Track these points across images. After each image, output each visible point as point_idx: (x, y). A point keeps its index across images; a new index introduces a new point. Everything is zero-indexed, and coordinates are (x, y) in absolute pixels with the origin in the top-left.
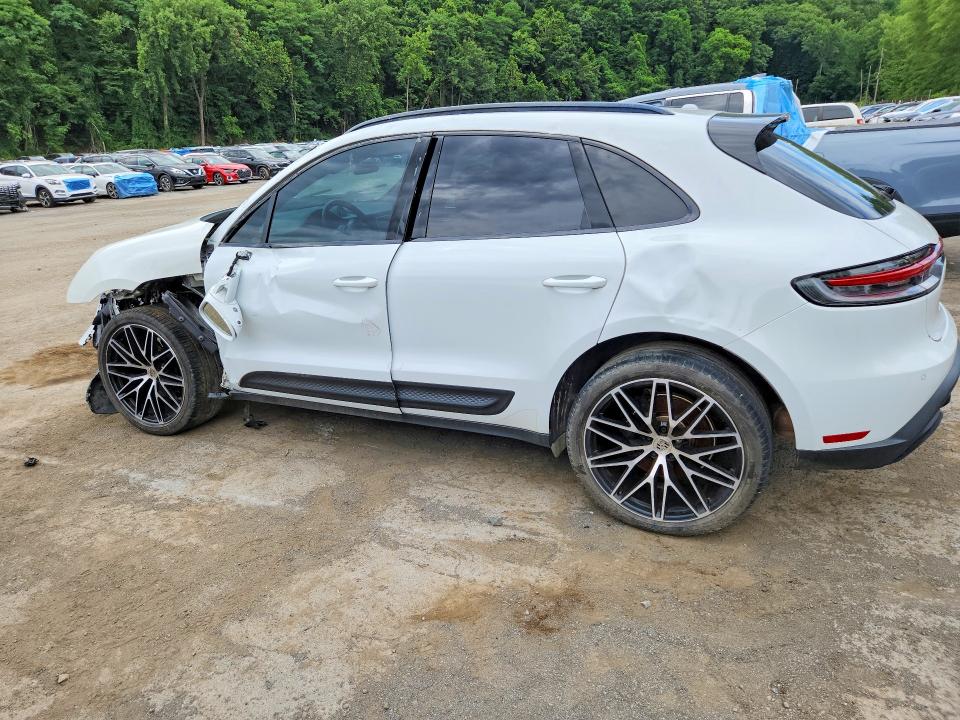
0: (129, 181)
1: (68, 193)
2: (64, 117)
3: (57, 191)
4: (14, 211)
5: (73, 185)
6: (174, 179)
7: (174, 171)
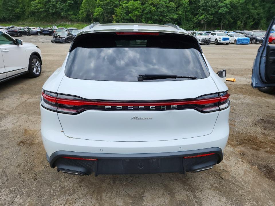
0: (241, 39)
1: (222, 41)
2: (254, 19)
3: (219, 40)
4: (207, 44)
5: (224, 39)
6: (257, 40)
7: (258, 38)
